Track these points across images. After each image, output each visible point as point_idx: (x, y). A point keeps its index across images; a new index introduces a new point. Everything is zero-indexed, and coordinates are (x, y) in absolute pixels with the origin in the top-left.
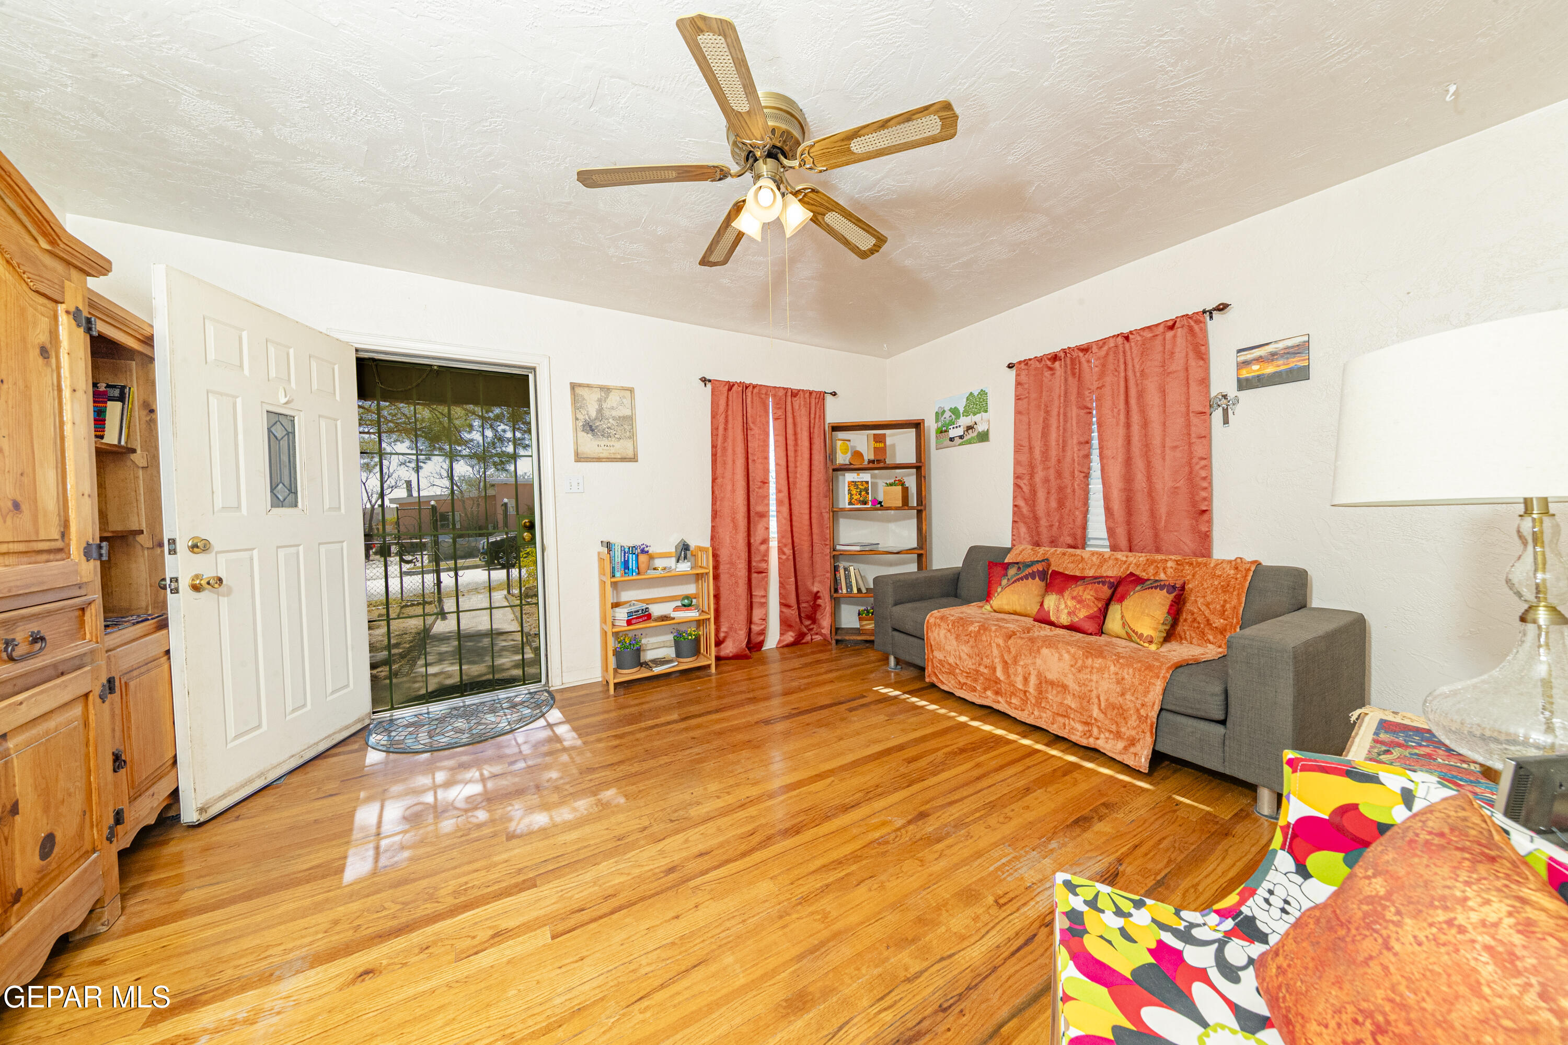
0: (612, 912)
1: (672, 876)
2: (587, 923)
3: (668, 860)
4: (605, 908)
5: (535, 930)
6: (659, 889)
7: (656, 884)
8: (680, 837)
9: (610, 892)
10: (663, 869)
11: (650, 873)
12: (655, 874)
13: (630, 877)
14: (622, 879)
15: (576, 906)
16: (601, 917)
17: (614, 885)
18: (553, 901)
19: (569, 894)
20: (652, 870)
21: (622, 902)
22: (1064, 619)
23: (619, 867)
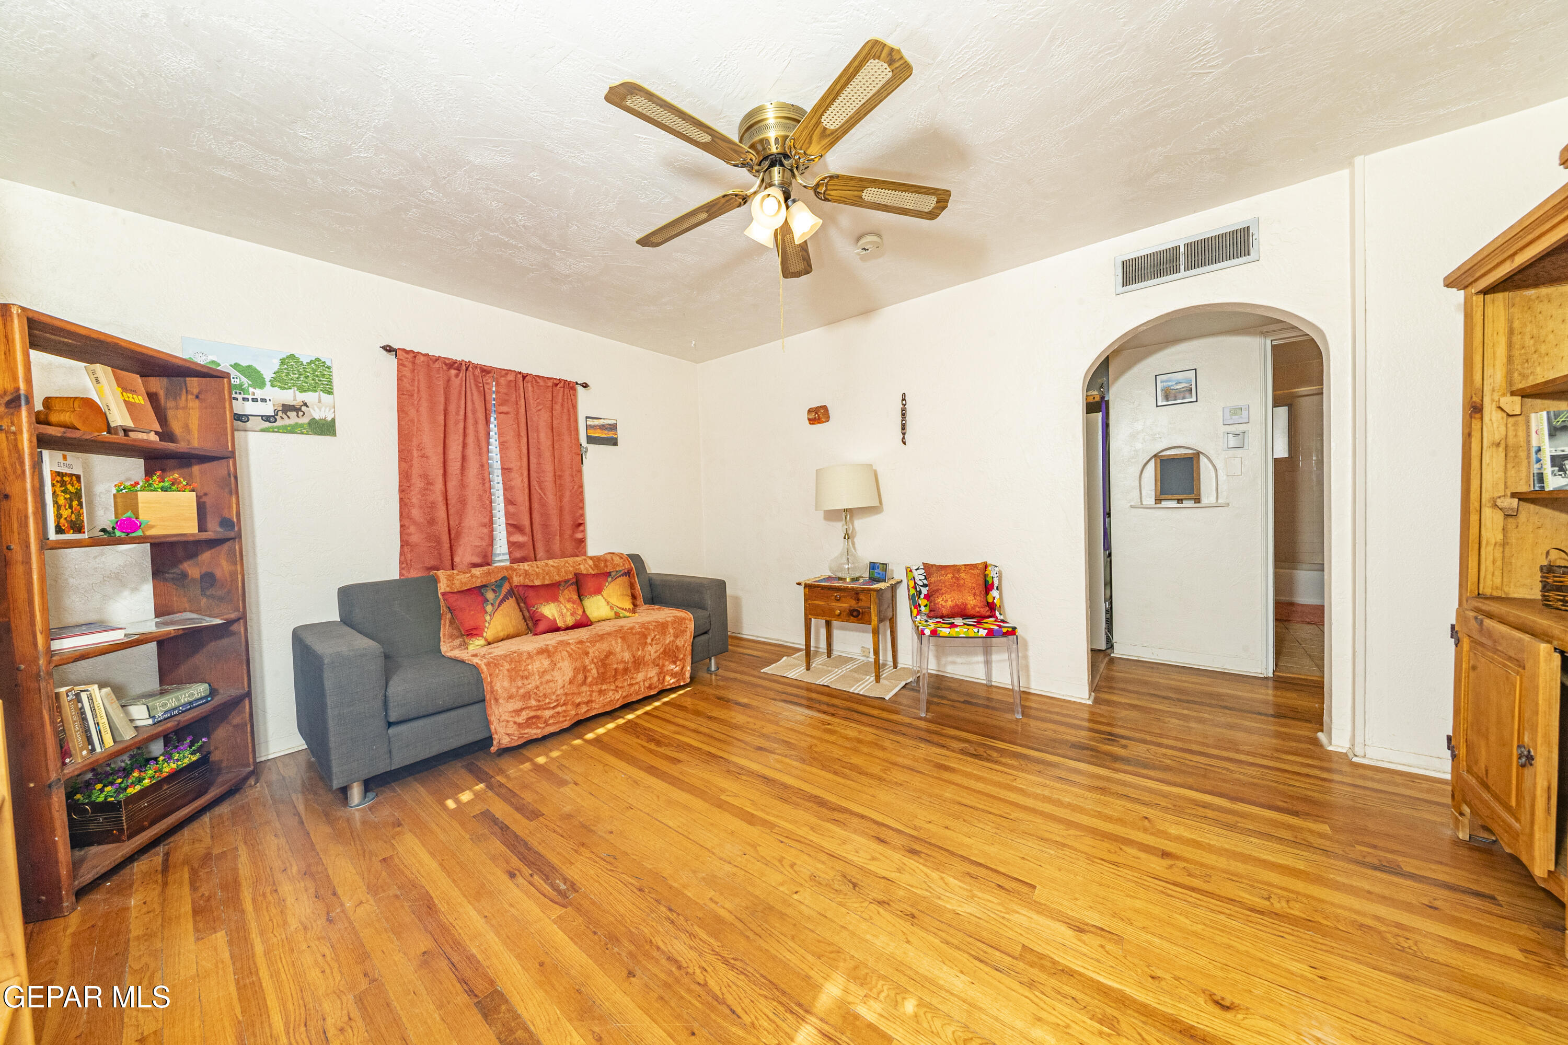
0: (981, 865)
1: (917, 847)
2: (1004, 874)
3: (905, 860)
4: (982, 872)
5: (1045, 905)
6: (936, 849)
7: (934, 854)
8: (873, 867)
9: (968, 879)
10: (916, 858)
11: (929, 864)
12: (926, 860)
13: (944, 875)
14: (951, 880)
15: (1002, 893)
16: (991, 869)
17: (960, 881)
18: (1017, 915)
19: (1000, 908)
20: (924, 865)
21: (967, 865)
22: (570, 621)
23: (942, 892)
